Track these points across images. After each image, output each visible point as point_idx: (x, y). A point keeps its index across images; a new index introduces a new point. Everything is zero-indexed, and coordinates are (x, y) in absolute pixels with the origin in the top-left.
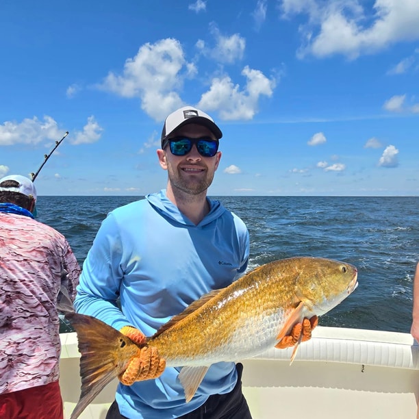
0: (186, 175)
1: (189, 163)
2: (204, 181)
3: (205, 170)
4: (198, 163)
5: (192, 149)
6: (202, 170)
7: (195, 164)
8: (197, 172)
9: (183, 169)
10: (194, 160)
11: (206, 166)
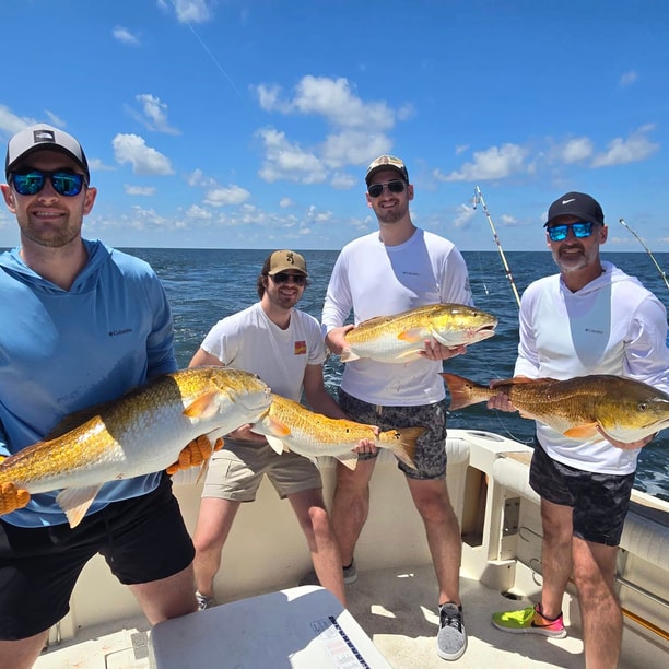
0: (38, 222)
1: (41, 204)
2: (65, 228)
3: (65, 215)
4: (55, 205)
5: (45, 187)
6: (62, 215)
7: (50, 206)
8: (54, 217)
9: (35, 213)
10: (48, 201)
11: (66, 209)
